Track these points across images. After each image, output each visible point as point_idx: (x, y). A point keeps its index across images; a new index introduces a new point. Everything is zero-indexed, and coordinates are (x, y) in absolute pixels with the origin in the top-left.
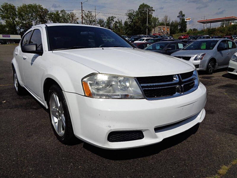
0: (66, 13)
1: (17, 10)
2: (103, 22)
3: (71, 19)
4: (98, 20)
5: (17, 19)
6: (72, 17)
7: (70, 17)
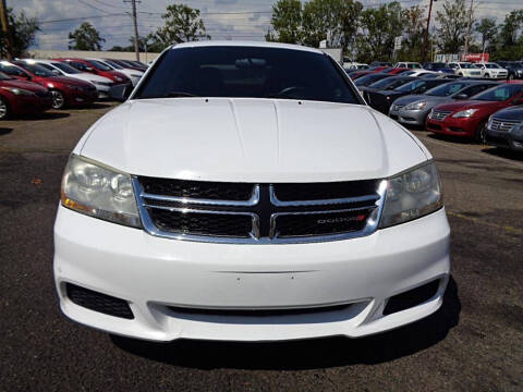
0: (400, 8)
1: (303, 9)
2: (493, 25)
3: (411, 21)
4: (480, 22)
5: (300, 28)
6: (415, 17)
7: (408, 17)
